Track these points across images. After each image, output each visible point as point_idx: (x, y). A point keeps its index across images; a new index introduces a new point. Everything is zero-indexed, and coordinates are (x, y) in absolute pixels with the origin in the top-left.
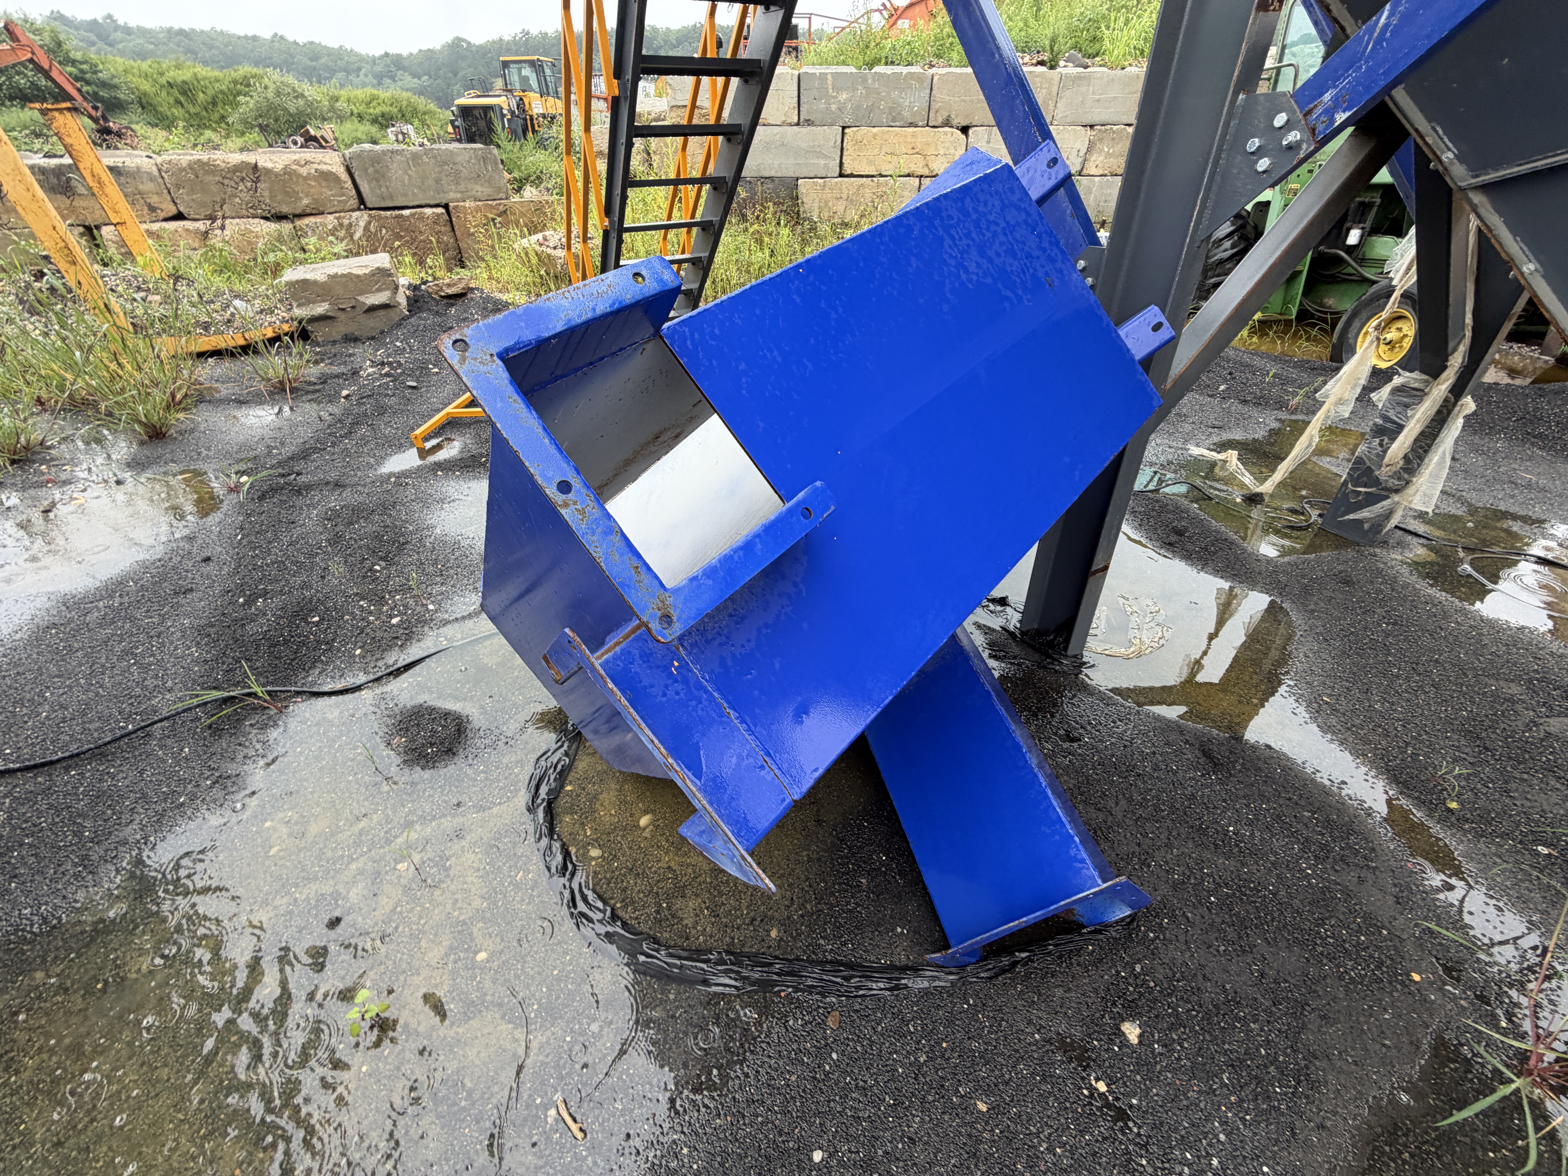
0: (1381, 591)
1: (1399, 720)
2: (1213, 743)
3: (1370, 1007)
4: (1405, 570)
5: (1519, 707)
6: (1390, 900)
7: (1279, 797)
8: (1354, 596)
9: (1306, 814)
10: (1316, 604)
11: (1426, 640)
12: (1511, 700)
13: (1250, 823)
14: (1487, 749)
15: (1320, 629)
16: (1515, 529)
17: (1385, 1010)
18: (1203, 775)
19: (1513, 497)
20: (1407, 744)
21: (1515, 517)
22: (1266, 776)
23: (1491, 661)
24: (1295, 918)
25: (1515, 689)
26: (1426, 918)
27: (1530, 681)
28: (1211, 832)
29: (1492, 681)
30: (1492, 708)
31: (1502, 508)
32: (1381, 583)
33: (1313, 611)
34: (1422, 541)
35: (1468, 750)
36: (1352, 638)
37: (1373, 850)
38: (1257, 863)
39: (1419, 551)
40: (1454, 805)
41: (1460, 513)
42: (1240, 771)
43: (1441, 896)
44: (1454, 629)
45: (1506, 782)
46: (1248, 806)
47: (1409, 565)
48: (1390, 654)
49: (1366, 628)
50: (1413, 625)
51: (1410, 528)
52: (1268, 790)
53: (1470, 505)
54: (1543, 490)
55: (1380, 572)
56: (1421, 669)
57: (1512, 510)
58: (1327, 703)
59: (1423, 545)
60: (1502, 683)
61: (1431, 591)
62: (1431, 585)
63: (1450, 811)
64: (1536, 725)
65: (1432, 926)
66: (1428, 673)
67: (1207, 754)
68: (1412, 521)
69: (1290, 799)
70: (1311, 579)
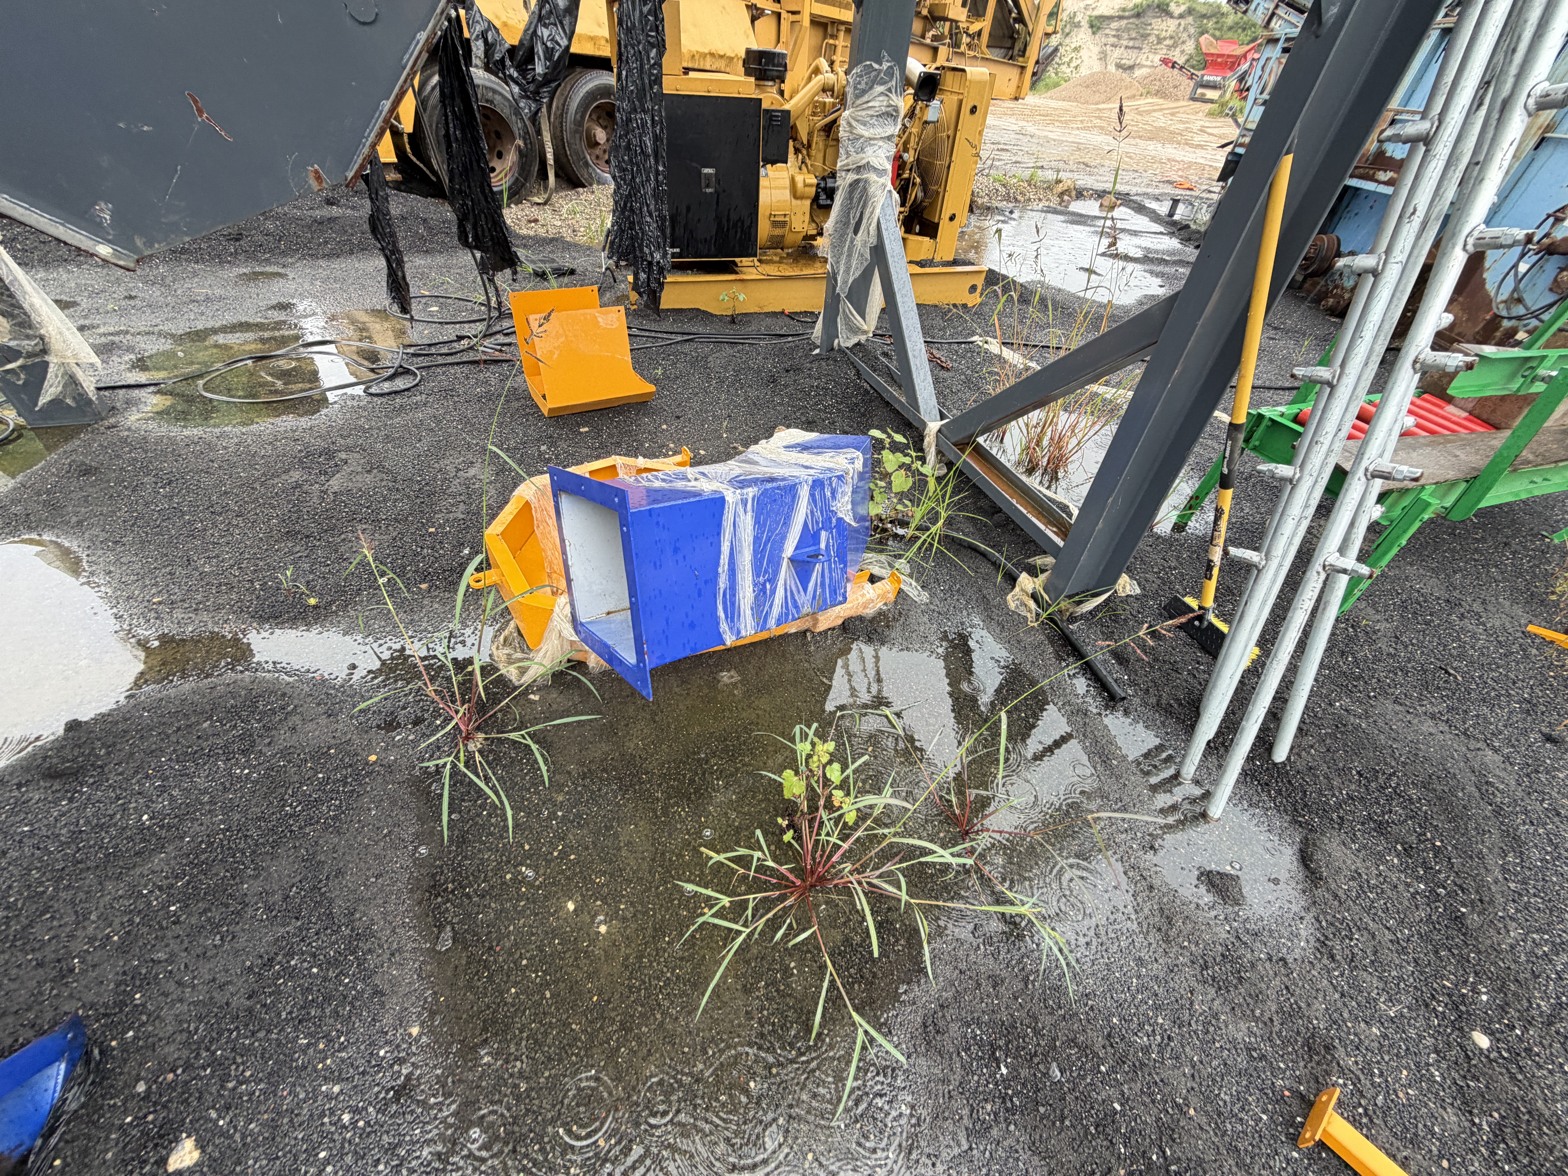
0: (135, 459)
1: (231, 567)
2: (50, 757)
3: (359, 821)
4: (152, 425)
5: (306, 487)
6: (323, 720)
7: (168, 737)
8: (109, 481)
9: (206, 725)
10: (76, 514)
11: (205, 479)
12: (297, 486)
13: (163, 789)
14: (307, 537)
15: (103, 536)
16: (221, 341)
17: (369, 809)
18: (71, 800)
19: (202, 314)
20: (251, 581)
21: (215, 331)
22: (137, 732)
23: (266, 464)
24: (260, 827)
25: (296, 475)
26: (354, 706)
27: (301, 462)
28: (124, 845)
29: (276, 480)
30: (289, 502)
31: (200, 327)
32: (130, 452)
33: (80, 523)
34: (152, 389)
35: (298, 548)
36: (140, 523)
37: (284, 695)
38: (193, 820)
39: (153, 401)
40: (312, 601)
41: (168, 347)
42: (108, 753)
43: (355, 677)
44: (223, 455)
45: (336, 551)
46: (147, 777)
47: (153, 419)
48: (184, 514)
49: (146, 504)
50: (187, 473)
51: (131, 381)
52: (153, 740)
53: (173, 336)
54: (221, 298)
55: (124, 441)
56: (218, 509)
57: (209, 325)
58: (160, 603)
59: (156, 393)
60: (284, 477)
61: (186, 432)
62: (185, 427)
63: (315, 607)
64: (325, 492)
65: (363, 706)
66: (226, 509)
67: (52, 774)
68: (129, 375)
69: (179, 729)
70: (48, 492)
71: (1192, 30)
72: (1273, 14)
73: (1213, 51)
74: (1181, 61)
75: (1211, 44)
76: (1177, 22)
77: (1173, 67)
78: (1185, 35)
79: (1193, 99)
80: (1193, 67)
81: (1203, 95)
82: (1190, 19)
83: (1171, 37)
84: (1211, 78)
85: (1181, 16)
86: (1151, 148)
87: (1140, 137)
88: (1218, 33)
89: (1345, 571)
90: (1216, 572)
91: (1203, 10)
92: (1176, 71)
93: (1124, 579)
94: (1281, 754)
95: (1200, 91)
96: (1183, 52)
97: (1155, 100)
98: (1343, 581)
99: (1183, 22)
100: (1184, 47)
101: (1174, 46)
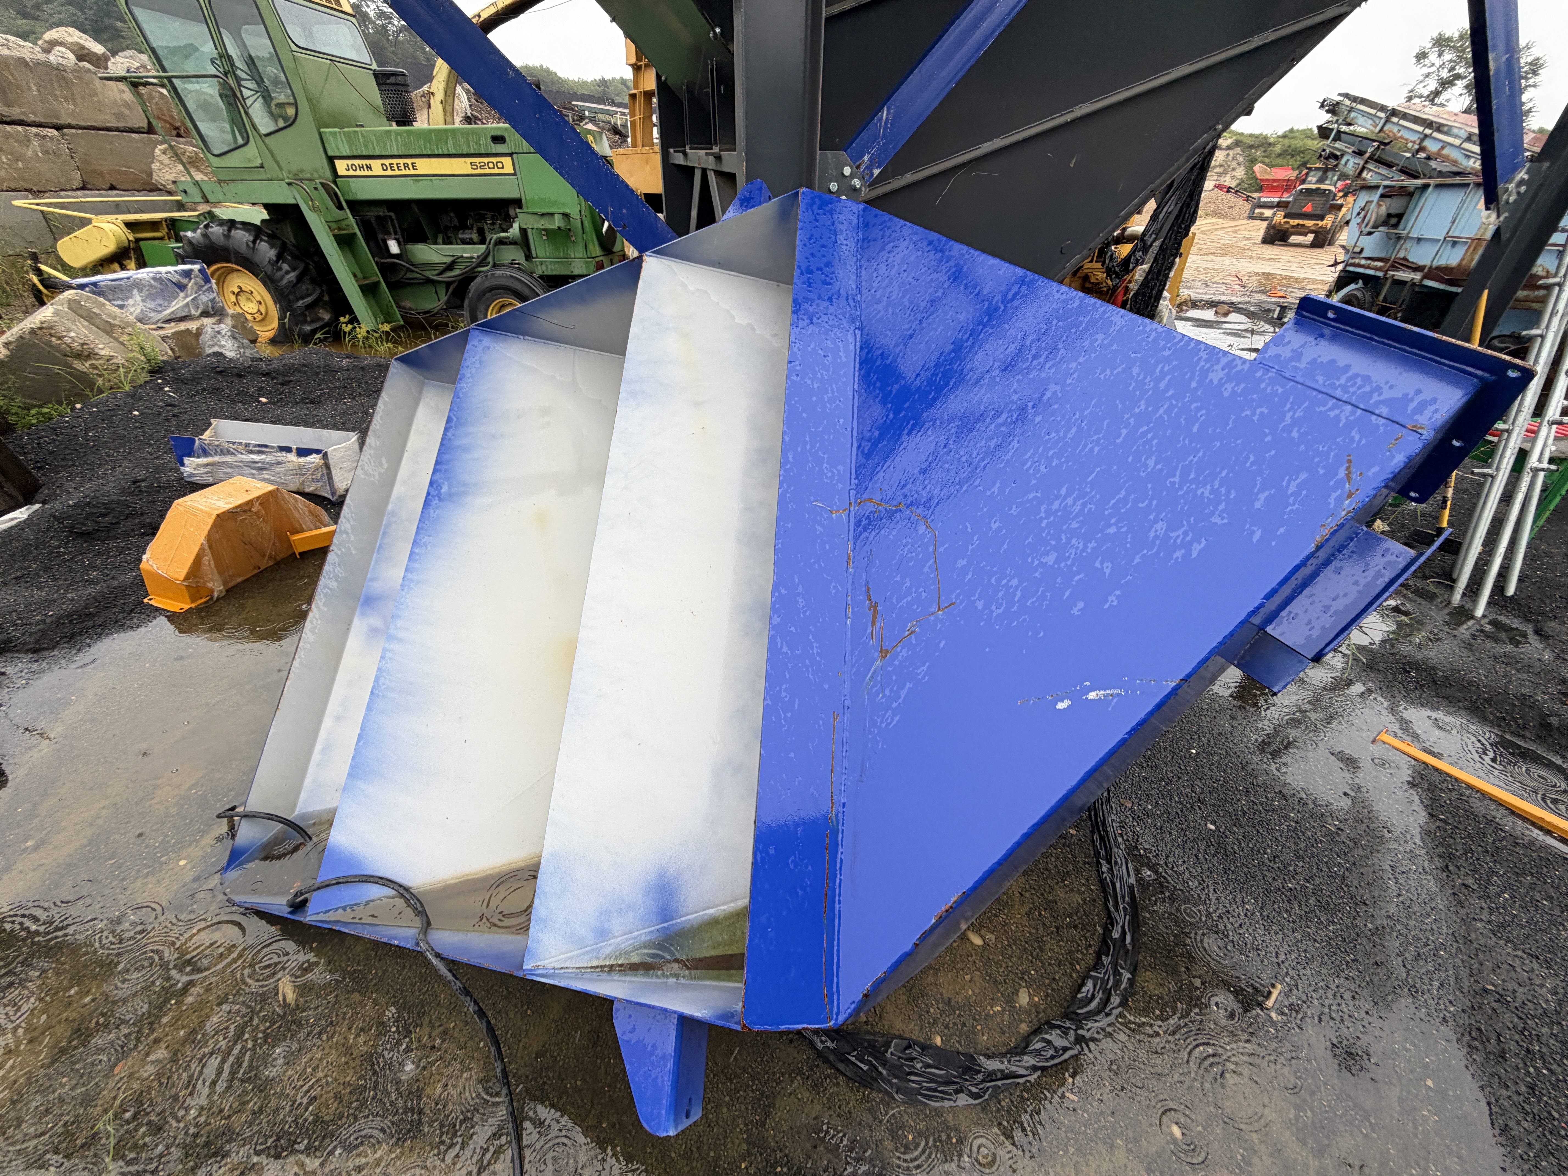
71: (1241, 159)
72: (1363, 168)
73: (1267, 177)
74: (1233, 184)
75: (1265, 171)
76: (1225, 153)
77: (1228, 191)
78: (1234, 163)
79: (1252, 217)
80: (1245, 189)
81: (1262, 214)
82: (1238, 150)
83: (1221, 166)
84: (1269, 200)
85: (1229, 148)
86: (1227, 263)
87: (1213, 254)
88: (1266, 160)
89: (1543, 470)
90: (1449, 503)
91: (1250, 141)
92: (1229, 195)
93: (1378, 522)
94: (1511, 590)
95: (1257, 211)
96: (1233, 177)
97: (1214, 220)
98: (1542, 475)
99: (1231, 152)
100: (1234, 173)
101: (1225, 173)
